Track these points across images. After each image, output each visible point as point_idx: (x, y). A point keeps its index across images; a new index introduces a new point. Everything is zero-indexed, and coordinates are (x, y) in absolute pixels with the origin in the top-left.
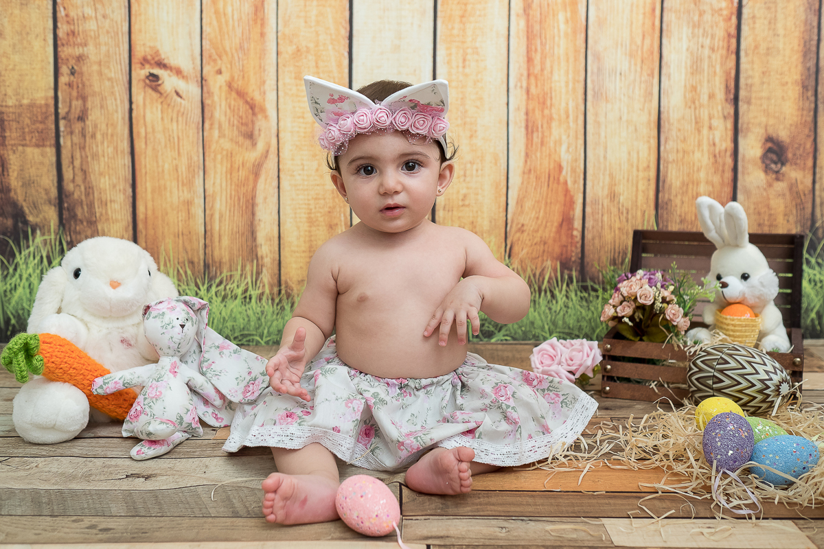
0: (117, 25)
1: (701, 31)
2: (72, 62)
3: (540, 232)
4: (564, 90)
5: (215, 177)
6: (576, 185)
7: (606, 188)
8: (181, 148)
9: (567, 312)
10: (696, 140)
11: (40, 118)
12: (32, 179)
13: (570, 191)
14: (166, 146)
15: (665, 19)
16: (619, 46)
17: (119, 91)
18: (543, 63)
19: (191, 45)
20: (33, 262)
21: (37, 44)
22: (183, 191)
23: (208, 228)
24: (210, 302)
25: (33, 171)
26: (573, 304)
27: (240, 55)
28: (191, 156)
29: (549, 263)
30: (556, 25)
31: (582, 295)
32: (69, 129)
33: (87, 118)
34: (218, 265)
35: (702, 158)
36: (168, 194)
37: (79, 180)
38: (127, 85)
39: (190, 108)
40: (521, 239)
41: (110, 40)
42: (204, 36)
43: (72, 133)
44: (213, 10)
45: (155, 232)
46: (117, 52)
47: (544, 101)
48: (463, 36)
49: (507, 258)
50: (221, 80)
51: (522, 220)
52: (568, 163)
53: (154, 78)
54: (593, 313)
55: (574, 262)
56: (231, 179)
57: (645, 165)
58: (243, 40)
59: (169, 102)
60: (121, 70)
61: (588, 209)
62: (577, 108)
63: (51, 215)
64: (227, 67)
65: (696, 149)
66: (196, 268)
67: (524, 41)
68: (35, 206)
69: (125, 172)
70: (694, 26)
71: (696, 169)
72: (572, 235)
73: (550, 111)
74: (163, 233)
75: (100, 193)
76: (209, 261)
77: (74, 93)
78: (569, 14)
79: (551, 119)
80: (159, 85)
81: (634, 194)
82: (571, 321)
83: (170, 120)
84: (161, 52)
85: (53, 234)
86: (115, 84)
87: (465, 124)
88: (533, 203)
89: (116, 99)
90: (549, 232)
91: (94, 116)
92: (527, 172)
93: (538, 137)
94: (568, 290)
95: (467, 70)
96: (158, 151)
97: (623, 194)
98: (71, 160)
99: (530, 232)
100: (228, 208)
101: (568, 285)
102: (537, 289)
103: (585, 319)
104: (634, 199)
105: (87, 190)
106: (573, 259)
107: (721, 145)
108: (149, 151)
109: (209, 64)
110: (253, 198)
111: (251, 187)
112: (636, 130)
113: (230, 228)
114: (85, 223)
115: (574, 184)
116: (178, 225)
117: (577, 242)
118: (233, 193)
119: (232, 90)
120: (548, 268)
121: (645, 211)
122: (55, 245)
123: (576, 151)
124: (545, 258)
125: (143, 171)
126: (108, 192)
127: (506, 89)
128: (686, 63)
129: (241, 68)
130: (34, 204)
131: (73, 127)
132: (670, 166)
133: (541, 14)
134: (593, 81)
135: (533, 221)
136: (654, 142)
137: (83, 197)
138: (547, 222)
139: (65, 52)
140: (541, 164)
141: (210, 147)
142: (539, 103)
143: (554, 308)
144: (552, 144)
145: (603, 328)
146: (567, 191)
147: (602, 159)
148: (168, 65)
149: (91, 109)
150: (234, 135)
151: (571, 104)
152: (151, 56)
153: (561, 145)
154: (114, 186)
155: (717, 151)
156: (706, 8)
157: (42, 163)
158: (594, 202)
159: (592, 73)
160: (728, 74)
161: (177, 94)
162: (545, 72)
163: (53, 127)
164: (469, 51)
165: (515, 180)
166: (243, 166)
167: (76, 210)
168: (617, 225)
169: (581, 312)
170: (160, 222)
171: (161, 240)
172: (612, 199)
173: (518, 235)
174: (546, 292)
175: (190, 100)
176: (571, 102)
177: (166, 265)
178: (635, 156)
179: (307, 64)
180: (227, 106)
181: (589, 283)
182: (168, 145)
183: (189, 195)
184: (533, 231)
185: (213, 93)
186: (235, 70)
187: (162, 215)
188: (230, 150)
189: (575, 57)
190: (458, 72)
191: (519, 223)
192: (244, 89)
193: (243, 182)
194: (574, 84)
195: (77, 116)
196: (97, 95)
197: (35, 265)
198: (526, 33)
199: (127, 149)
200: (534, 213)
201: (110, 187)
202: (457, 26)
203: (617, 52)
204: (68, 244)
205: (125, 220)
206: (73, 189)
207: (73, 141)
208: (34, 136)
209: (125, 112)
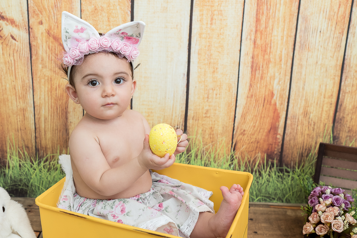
3: (255, 135)
4: (280, 42)
5: (40, 94)
6: (282, 106)
7: (302, 108)
8: (17, 74)
9: (268, 184)
13: (277, 110)
14: (6, 72)
16: (322, 12)
18: (267, 23)
19: (20, 3)
22: (20, 102)
23: (37, 126)
24: (40, 171)
26: (273, 180)
27: (55, 12)
28: (24, 80)
29: (260, 154)
31: (279, 174)
34: (44, 149)
36: (10, 104)
39: (22, 47)
40: (242, 139)
45: (3, 128)
47: (265, 50)
49: (232, 150)
50: (42, 29)
51: (244, 127)
52: (278, 91)
54: (285, 185)
55: (276, 154)
56: (51, 95)
57: (330, 94)
58: (57, 1)
59: (7, 43)
61: (289, 122)
62: (288, 55)
64: (46, 20)
66: (30, 150)
67: (255, 7)
72: (276, 138)
73: (269, 56)
74: (8, 129)
76: (38, 147)
79: (269, 61)
81: (320, 112)
82: (270, 190)
83: (8, 55)
87: (210, 63)
88: (252, 117)
90: (261, 136)
92: (250, 96)
93: (259, 74)
94: (270, 171)
95: (213, 26)
97: (313, 113)
99: (249, 135)
100: (50, 114)
101: (270, 168)
102: (251, 170)
103: (279, 189)
104: (320, 116)
106: (275, 152)
109: (33, 17)
110: (67, 108)
111: (64, 101)
112: (326, 70)
113: (52, 127)
115: (281, 105)
116: (18, 124)
117: (279, 142)
118: (53, 104)
119: (50, 36)
120: (259, 158)
121: (326, 124)
123: (284, 84)
124: (257, 151)
127: (240, 40)
129: (56, 21)
132: (346, 95)
134: (301, 37)
135: (251, 128)
136: (338, 79)
138: (260, 129)
140: (259, 92)
141: (36, 74)
142: (261, 50)
143: (260, 182)
144: (268, 79)
145: (290, 195)
146: (275, 110)
147: (301, 90)
148: (5, 17)
150: (53, 66)
151: (284, 52)
153: (274, 79)
158: (293, 117)
159: (301, 30)
161: (13, 37)
162: (268, 29)
164: (216, 12)
165: (242, 101)
166: (59, 87)
168: (307, 132)
169: (277, 185)
170: (6, 122)
171: (7, 133)
172: (305, 115)
173: (241, 136)
174: (256, 172)
175: (22, 42)
176: (284, 50)
177: (10, 148)
178: (324, 88)
179: (102, 19)
180: (47, 47)
181: (284, 168)
182: (8, 72)
183: (24, 105)
184: (250, 135)
185: (37, 37)
186: (52, 22)
187: (7, 117)
188: (50, 76)
189: (290, 19)
190: (207, 28)
191: (242, 129)
192: (58, 36)
193: (59, 97)
194: (287, 38)
198: (256, 1)
200: (252, 123)
203: (319, 16)
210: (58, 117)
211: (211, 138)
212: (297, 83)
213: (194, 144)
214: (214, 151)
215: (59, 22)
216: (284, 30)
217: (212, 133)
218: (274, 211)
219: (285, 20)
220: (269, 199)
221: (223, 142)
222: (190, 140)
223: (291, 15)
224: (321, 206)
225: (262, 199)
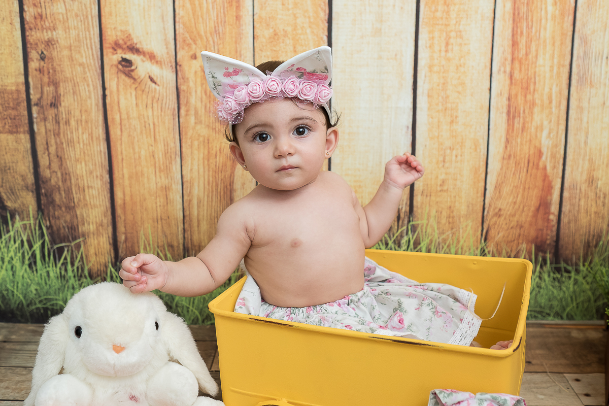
0: (86, 9)
2: (41, 47)
3: (517, 216)
4: (548, 75)
5: (192, 164)
6: (555, 171)
7: (586, 172)
8: (157, 135)
9: (539, 292)
11: (11, 105)
12: (8, 165)
13: (548, 177)
14: (141, 132)
17: (91, 77)
18: (528, 47)
19: (164, 29)
20: (14, 246)
21: (4, 28)
22: (161, 177)
23: (187, 213)
25: (8, 158)
26: (546, 285)
27: (215, 40)
28: (167, 143)
29: (524, 246)
30: (543, 7)
31: (555, 276)
32: (42, 116)
33: (60, 104)
36: (146, 180)
37: (55, 166)
38: (99, 71)
39: (165, 94)
40: (498, 223)
41: (80, 24)
42: (177, 19)
43: (45, 119)
45: (134, 218)
46: (88, 36)
47: (527, 87)
48: (446, 18)
49: (483, 241)
50: (196, 66)
51: (499, 204)
52: (548, 148)
53: (127, 63)
54: (564, 292)
55: (550, 244)
56: (208, 165)
58: (218, 23)
59: (143, 88)
60: (93, 55)
61: (566, 194)
62: (560, 93)
63: (29, 200)
66: (176, 251)
67: (509, 24)
68: (12, 192)
69: (101, 158)
72: (548, 219)
73: (533, 96)
74: (141, 218)
75: (77, 179)
77: (46, 79)
79: (533, 104)
82: (543, 301)
83: (145, 107)
84: (133, 36)
85: (32, 219)
86: (87, 70)
87: (446, 110)
88: (511, 188)
89: (88, 85)
90: (526, 217)
91: (67, 102)
92: (507, 157)
93: (519, 123)
94: (542, 271)
95: (450, 55)
96: (134, 138)
97: (601, 179)
98: (46, 147)
99: (507, 217)
100: (206, 193)
101: (541, 267)
103: (556, 299)
105: (64, 176)
106: (548, 242)
108: (125, 138)
109: (183, 48)
110: (231, 183)
111: (228, 173)
113: (209, 213)
114: (63, 209)
115: (553, 169)
116: (157, 211)
117: (553, 226)
118: (211, 179)
120: (523, 251)
122: (35, 229)
123: (557, 136)
124: (520, 241)
125: (120, 157)
126: (85, 177)
127: (489, 73)
130: (11, 190)
131: (46, 113)
134: (578, 66)
135: (510, 206)
137: (60, 184)
138: (524, 207)
139: (33, 36)
140: (520, 150)
141: (186, 134)
142: (522, 88)
144: (533, 130)
145: (573, 307)
146: (545, 177)
147: (582, 145)
148: (141, 50)
149: (64, 95)
150: (211, 121)
151: (555, 89)
152: (123, 40)
153: (542, 130)
154: (91, 173)
157: (17, 150)
158: (572, 187)
159: (578, 57)
161: (152, 79)
162: (530, 56)
163: (26, 113)
164: (453, 34)
165: (494, 166)
166: (220, 152)
167: (54, 196)
168: (594, 209)
169: (553, 292)
170: (138, 207)
171: (140, 224)
172: (590, 184)
173: (495, 219)
175: (165, 86)
176: (554, 87)
177: (145, 248)
180: (203, 92)
182: (144, 132)
183: (167, 181)
184: (509, 216)
185: (188, 79)
187: (140, 200)
188: (206, 136)
189: (561, 40)
190: (440, 57)
191: (496, 208)
193: (221, 168)
194: (559, 68)
195: (49, 102)
196: (69, 81)
197: (16, 248)
198: (512, 15)
199: (102, 136)
200: (512, 198)
201: (87, 173)
202: (440, 8)
203: (604, 35)
204: (48, 228)
205: (103, 206)
206: (49, 176)
207: (47, 128)
208: (7, 123)
209: (98, 98)
210: (219, 197)
211: (449, 223)
212: (576, 135)
213: (424, 234)
214: (455, 242)
216: (553, 57)
217: (452, 215)
218: (552, 333)
219: (554, 42)
220: (542, 315)
221: (469, 228)
222: (418, 227)
223: (562, 34)
225: (531, 315)
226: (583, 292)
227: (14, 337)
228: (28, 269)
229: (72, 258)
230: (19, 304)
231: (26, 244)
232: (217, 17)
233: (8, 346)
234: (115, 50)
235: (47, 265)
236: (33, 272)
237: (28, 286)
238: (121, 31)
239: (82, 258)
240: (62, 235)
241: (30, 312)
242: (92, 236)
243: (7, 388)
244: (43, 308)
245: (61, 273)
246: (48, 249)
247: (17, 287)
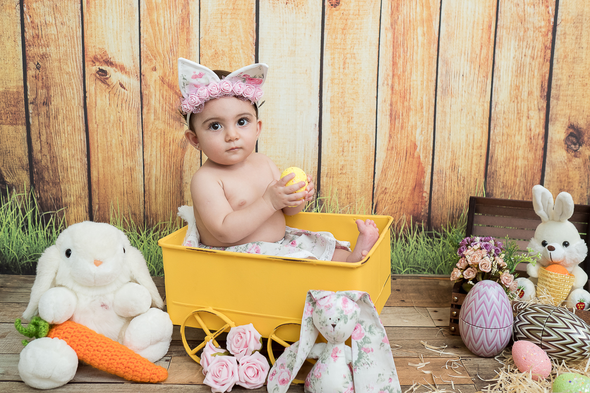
0: (73, 31)
1: (525, 43)
2: (37, 59)
3: (399, 194)
4: (419, 87)
5: (151, 150)
6: (427, 159)
7: (449, 161)
8: (125, 127)
9: (417, 252)
10: (517, 126)
11: (13, 103)
12: (8, 149)
13: (422, 164)
15: (498, 34)
16: (463, 54)
17: (75, 83)
18: (404, 66)
19: (132, 47)
20: (10, 213)
21: (9, 44)
22: (127, 160)
23: (147, 188)
24: (149, 244)
25: (8, 144)
26: (421, 247)
27: (171, 56)
28: (133, 134)
29: (405, 216)
30: (415, 37)
31: (428, 240)
32: (36, 112)
33: (51, 103)
34: (154, 216)
35: (521, 140)
36: (115, 163)
37: (45, 150)
38: (82, 78)
40: (384, 199)
41: (67, 42)
42: (142, 41)
43: (38, 115)
44: (149, 21)
45: (105, 192)
46: (74, 52)
47: (404, 96)
48: (344, 44)
49: (373, 212)
50: (156, 75)
51: (385, 184)
52: (421, 142)
53: (103, 72)
55: (424, 215)
56: (164, 151)
57: (479, 145)
58: (172, 44)
59: (115, 92)
60: (77, 66)
61: (435, 177)
62: (429, 100)
63: (25, 177)
64: (160, 65)
65: (517, 133)
66: (138, 218)
67: (390, 49)
68: (11, 170)
69: (81, 145)
70: (520, 40)
71: (516, 148)
72: (422, 196)
73: (409, 103)
74: (111, 192)
75: (62, 161)
76: (147, 213)
77: (40, 84)
78: (425, 29)
79: (409, 109)
80: (107, 79)
81: (470, 166)
82: (420, 259)
83: (116, 106)
84: (108, 52)
85: (25, 192)
86: (72, 77)
88: (394, 172)
89: (73, 89)
90: (406, 194)
91: (56, 102)
92: (390, 149)
93: (399, 123)
94: (418, 236)
95: (346, 71)
97: (461, 167)
98: (39, 136)
99: (391, 194)
100: (162, 173)
101: (418, 233)
102: (395, 235)
103: (430, 258)
104: (469, 169)
105: (52, 158)
107: (535, 131)
108: (100, 130)
109: (146, 63)
110: (182, 166)
111: (179, 158)
113: (164, 189)
114: (51, 184)
115: (425, 158)
116: (124, 187)
117: (426, 202)
118: (166, 162)
119: (164, 83)
120: (404, 220)
121: (477, 179)
122: (28, 200)
123: (427, 134)
124: (402, 213)
125: (96, 145)
126: (68, 159)
127: (376, 86)
128: (512, 68)
129: (171, 67)
131: (39, 110)
132: (497, 145)
133: (404, 28)
134: (442, 81)
135: (393, 186)
136: (486, 128)
137: (49, 164)
138: (403, 187)
139: (31, 51)
140: (400, 143)
141: (147, 127)
142: (401, 97)
143: (407, 250)
144: (409, 128)
145: (442, 264)
146: (420, 164)
147: (446, 140)
148: (113, 63)
149: (54, 96)
150: (166, 118)
151: (425, 98)
152: (100, 55)
153: (416, 129)
154: (73, 156)
155: (532, 135)
156: (530, 26)
157: (16, 138)
158: (439, 172)
159: (442, 74)
160: (543, 77)
161: (122, 86)
162: (406, 73)
163: (24, 109)
164: (349, 56)
165: (381, 155)
166: (173, 142)
167: (44, 174)
168: (456, 189)
169: (427, 252)
170: (109, 184)
171: (110, 197)
172: (453, 170)
173: (382, 195)
174: (401, 238)
175: (132, 91)
176: (424, 96)
177: (114, 216)
178: (472, 138)
179: (223, 64)
180: (161, 96)
181: (434, 232)
183: (132, 163)
184: (393, 193)
185: (149, 85)
186: (167, 68)
187: (111, 178)
188: (163, 129)
189: (429, 62)
190: (339, 72)
191: (383, 187)
192: (174, 83)
193: (173, 154)
194: (428, 82)
195: (42, 101)
196: (58, 85)
197: (12, 214)
198: (392, 43)
199: (83, 128)
200: (394, 180)
201: (70, 157)
202: (339, 36)
203: (461, 58)
204: (38, 199)
205: (82, 182)
206: (41, 158)
207: (40, 121)
208: (9, 116)
209: (80, 99)
210: (172, 177)
211: (348, 198)
212: (441, 132)
213: (329, 206)
215: (175, 68)
216: (423, 74)
217: (349, 193)
218: (424, 282)
219: (424, 63)
220: (419, 270)
221: (363, 202)
222: (324, 201)
223: (430, 57)
224: (468, 251)
225: (411, 270)
226: (450, 253)
227: (8, 284)
228: (21, 231)
229: (56, 223)
230: (13, 259)
231: (20, 211)
232: (172, 39)
233: (4, 290)
234: (94, 63)
235: (36, 228)
236: (25, 233)
237: (21, 245)
238: (99, 48)
239: (64, 223)
240: (49, 205)
241: (21, 266)
242: (72, 206)
243: (4, 315)
244: (32, 262)
245: (47, 235)
246: (38, 215)
247: (12, 246)
